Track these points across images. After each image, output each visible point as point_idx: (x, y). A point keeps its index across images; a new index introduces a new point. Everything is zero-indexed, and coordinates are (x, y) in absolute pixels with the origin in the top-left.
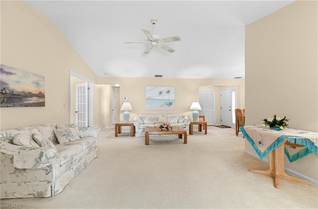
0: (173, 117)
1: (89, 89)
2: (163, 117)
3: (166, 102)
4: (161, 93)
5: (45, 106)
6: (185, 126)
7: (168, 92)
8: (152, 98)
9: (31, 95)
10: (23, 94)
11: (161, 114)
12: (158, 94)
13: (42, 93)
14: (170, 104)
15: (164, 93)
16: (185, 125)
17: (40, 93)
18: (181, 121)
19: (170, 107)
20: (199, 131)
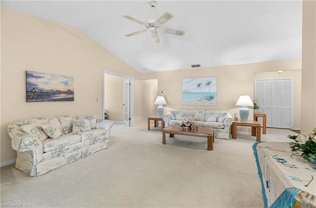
0: (212, 114)
1: (130, 84)
2: (200, 113)
3: (206, 96)
4: (199, 85)
5: (74, 101)
6: (223, 127)
7: (209, 84)
8: (190, 91)
9: (59, 92)
10: (51, 92)
11: (198, 110)
12: (196, 87)
13: (70, 91)
14: (211, 98)
15: (203, 85)
16: (224, 125)
17: (69, 90)
18: (220, 119)
19: (210, 102)
20: (252, 135)
